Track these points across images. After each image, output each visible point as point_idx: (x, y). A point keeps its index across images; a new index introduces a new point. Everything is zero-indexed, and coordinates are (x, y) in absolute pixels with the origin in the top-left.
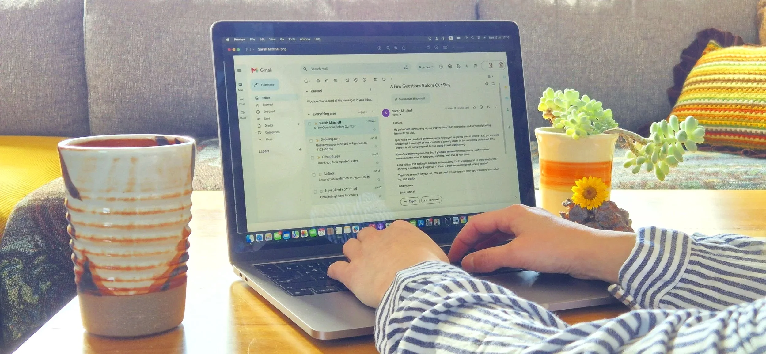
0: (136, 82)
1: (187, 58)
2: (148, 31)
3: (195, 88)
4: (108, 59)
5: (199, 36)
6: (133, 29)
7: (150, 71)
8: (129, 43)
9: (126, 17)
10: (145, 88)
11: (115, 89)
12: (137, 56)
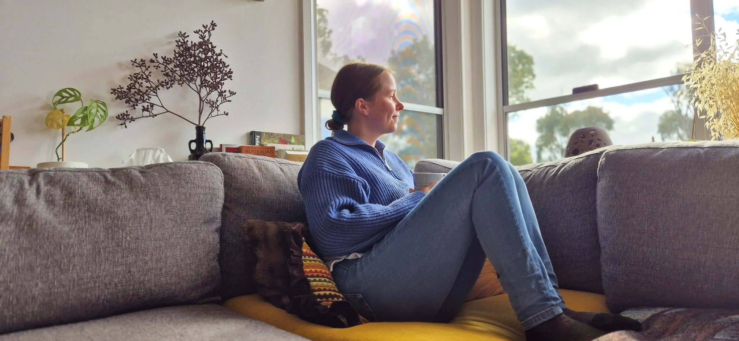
0: (641, 246)
1: (700, 222)
2: (654, 196)
3: (710, 256)
4: (614, 223)
5: (715, 199)
6: (639, 193)
7: (656, 236)
8: (634, 207)
9: (632, 182)
10: (651, 252)
11: (620, 251)
12: (642, 220)
